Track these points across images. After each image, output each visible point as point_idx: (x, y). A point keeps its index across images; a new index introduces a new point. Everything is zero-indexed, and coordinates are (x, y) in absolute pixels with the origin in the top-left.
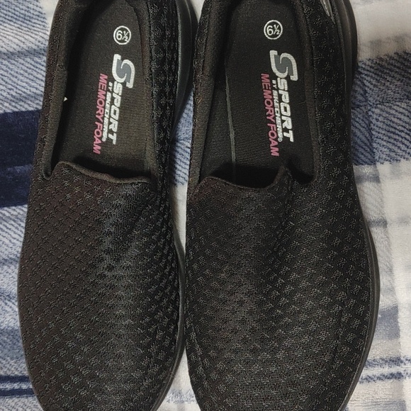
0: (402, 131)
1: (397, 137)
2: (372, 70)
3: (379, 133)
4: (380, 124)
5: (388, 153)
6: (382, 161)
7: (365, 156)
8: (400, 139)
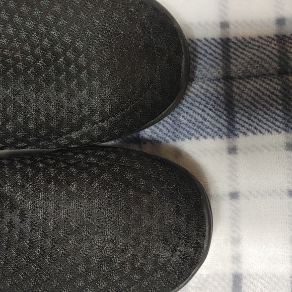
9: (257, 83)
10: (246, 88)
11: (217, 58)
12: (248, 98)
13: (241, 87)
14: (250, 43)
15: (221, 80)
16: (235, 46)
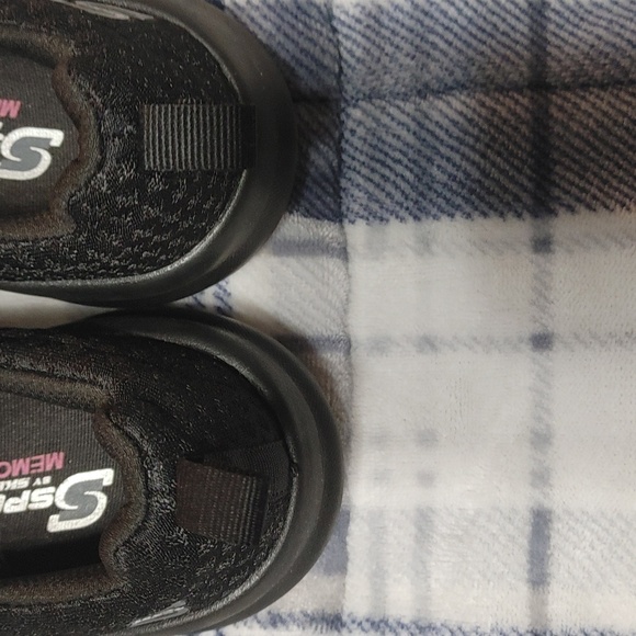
0: (399, 162)
1: (387, 172)
2: (358, 27)
3: (354, 159)
4: (358, 143)
5: (365, 202)
6: (352, 217)
7: (324, 203)
8: (393, 177)
9: (602, 100)
10: (579, 109)
11: (517, 42)
12: (581, 131)
13: (568, 106)
14: (591, 13)
15: (525, 90)
16: (557, 18)
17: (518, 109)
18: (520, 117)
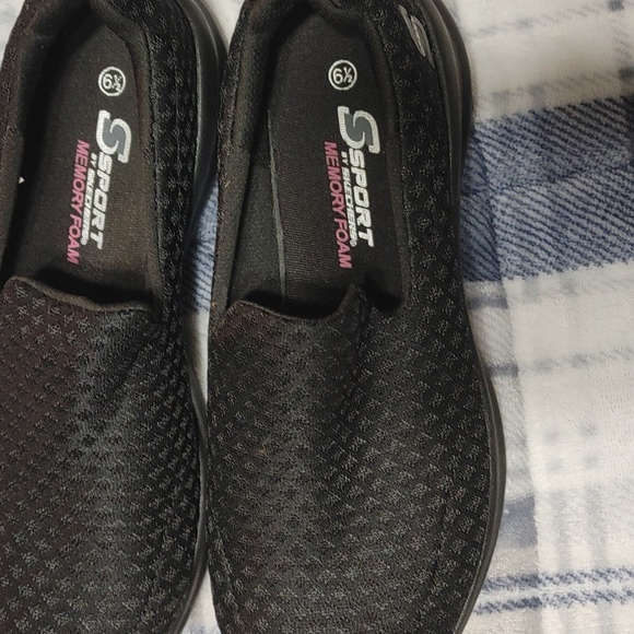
0: (542, 230)
1: (533, 239)
2: (496, 137)
3: (506, 232)
4: (507, 219)
5: (519, 263)
6: (511, 275)
7: (485, 267)
8: (538, 242)
17: (626, 182)
18: (628, 188)
